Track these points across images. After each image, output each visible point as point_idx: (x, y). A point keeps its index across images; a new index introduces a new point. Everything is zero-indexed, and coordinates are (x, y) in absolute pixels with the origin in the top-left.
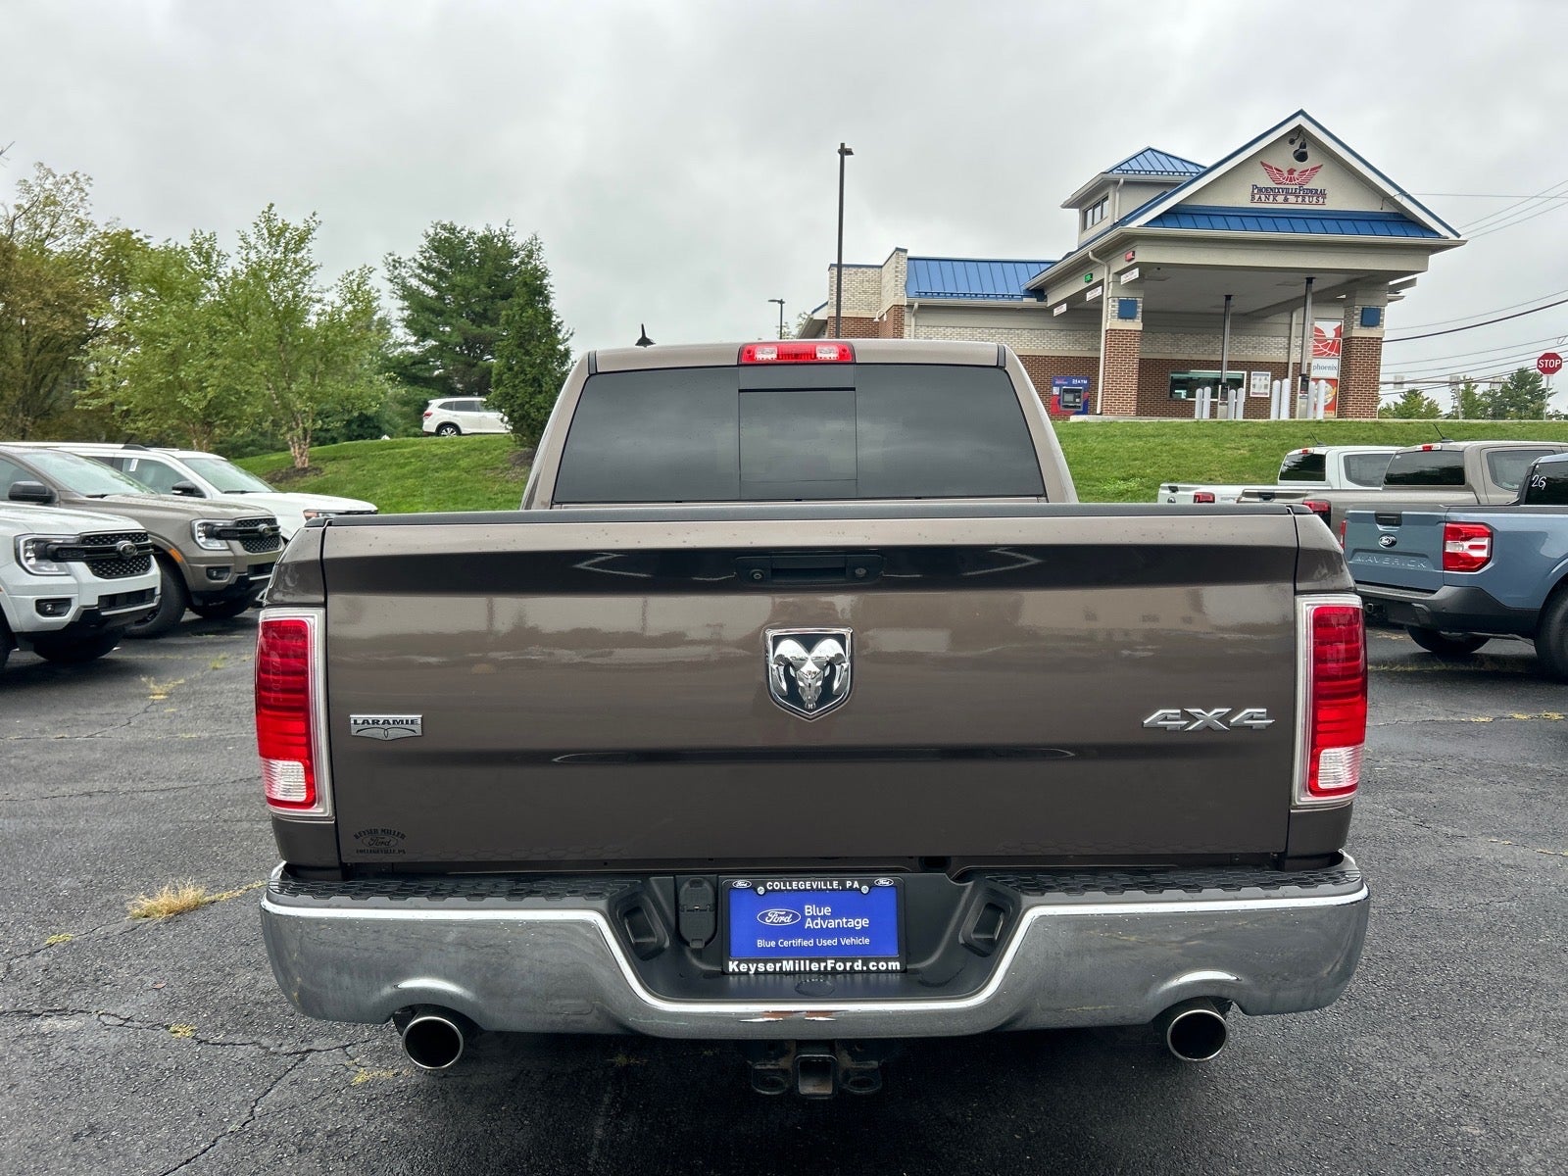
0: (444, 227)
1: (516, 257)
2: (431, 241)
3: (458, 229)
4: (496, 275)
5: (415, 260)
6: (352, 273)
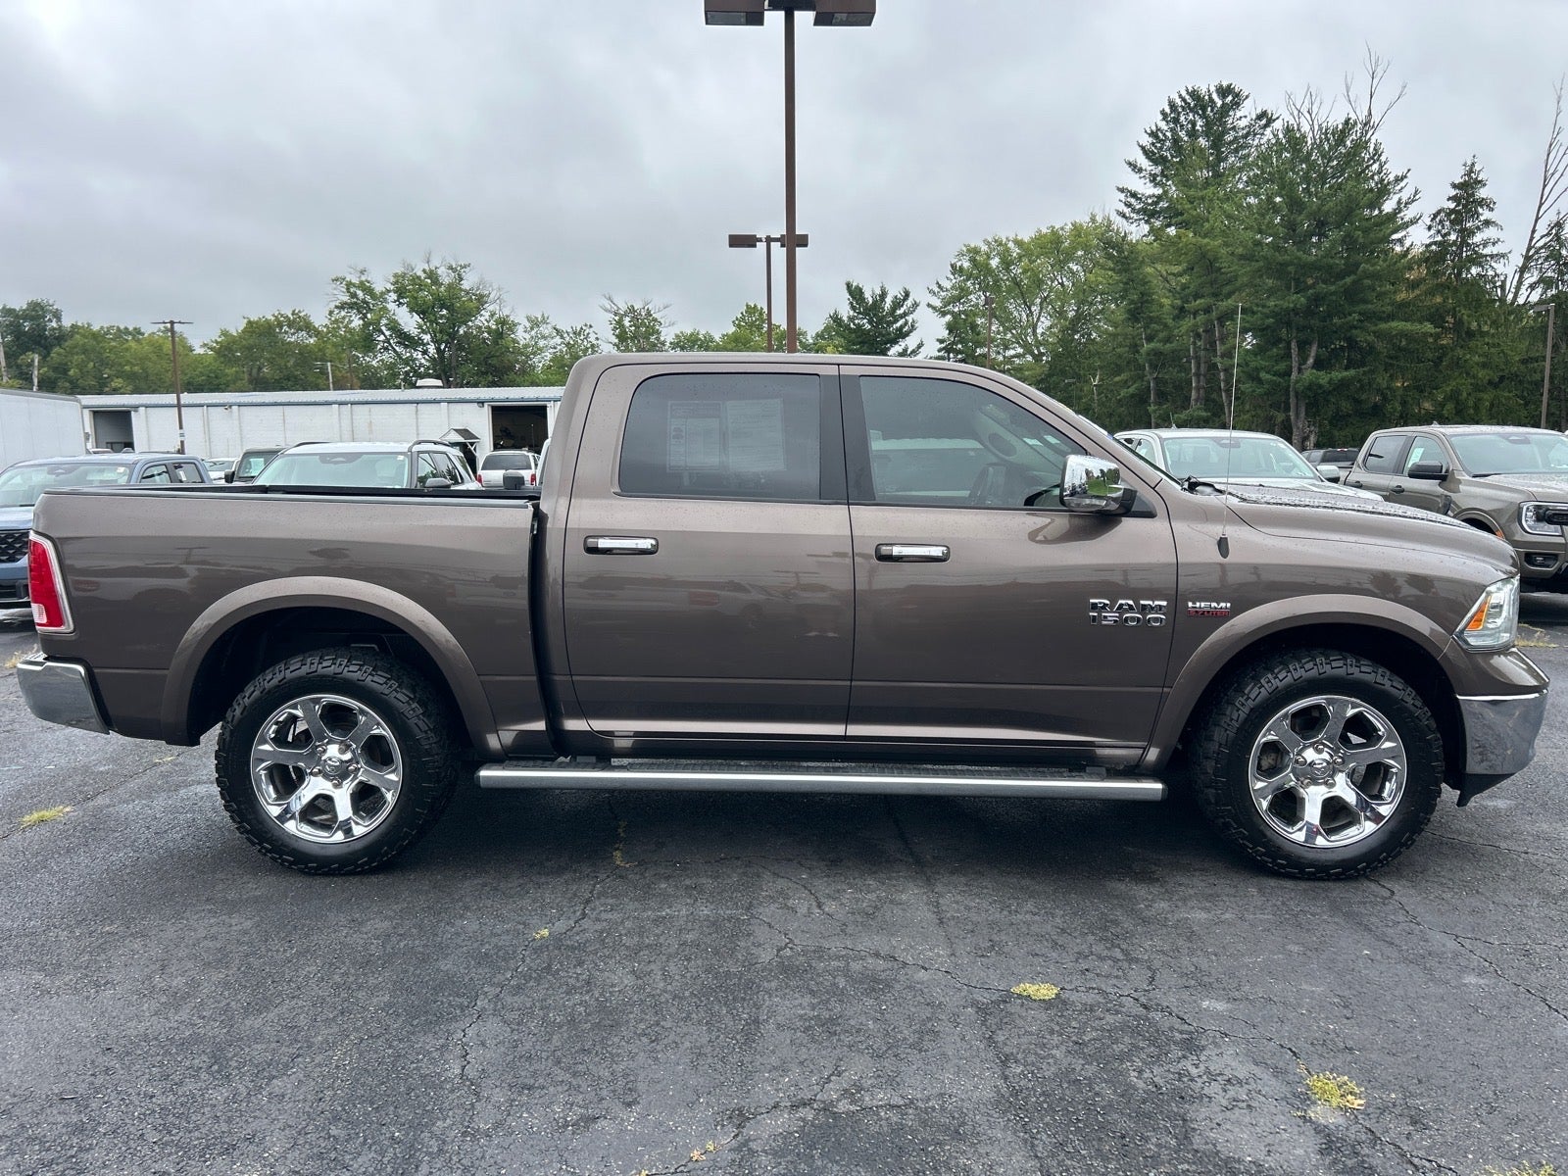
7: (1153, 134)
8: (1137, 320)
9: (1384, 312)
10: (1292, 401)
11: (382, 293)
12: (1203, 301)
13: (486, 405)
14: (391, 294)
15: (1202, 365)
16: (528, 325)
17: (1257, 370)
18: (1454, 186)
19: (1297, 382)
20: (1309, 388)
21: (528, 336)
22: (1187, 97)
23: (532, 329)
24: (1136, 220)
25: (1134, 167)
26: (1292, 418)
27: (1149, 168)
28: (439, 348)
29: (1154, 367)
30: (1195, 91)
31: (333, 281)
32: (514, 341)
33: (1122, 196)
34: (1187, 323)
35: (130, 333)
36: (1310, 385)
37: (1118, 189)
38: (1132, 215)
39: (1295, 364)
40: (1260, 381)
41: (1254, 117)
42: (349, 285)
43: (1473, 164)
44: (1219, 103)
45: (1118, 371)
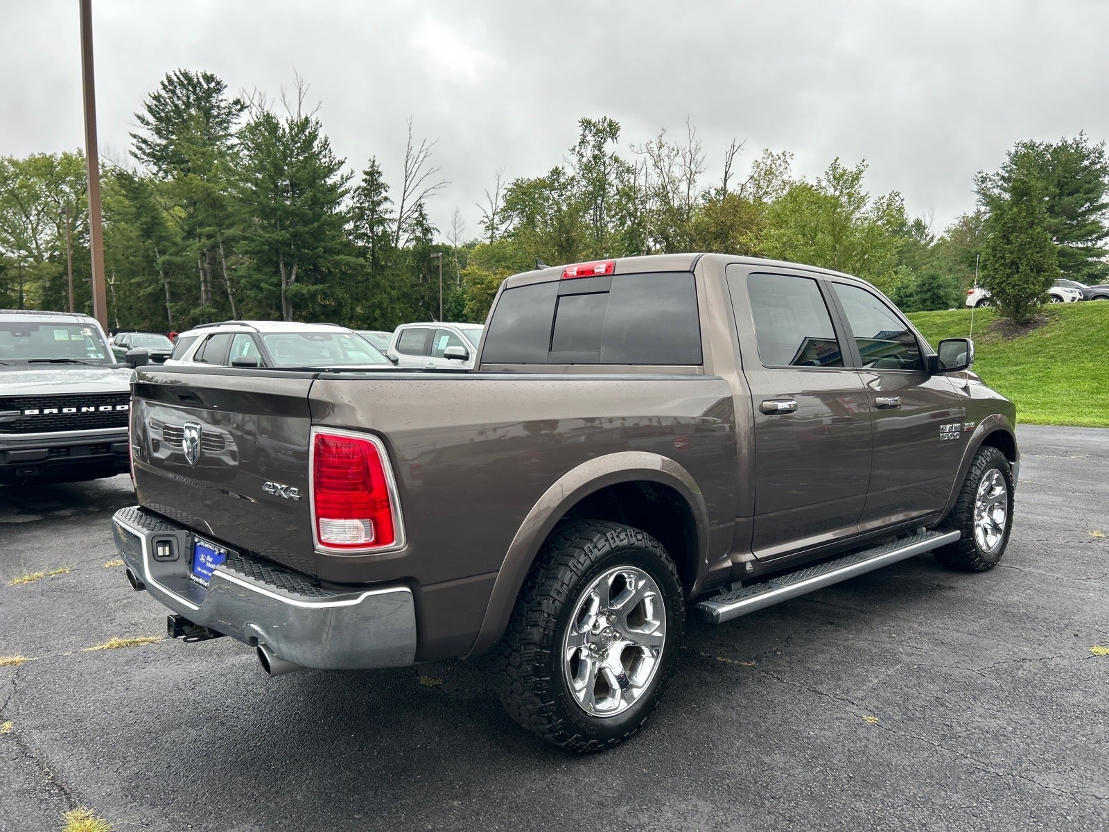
0: (1025, 146)
1: (1088, 159)
2: (1012, 159)
3: (1037, 145)
4: (1065, 177)
5: (998, 174)
6: (883, 198)
7: (156, 98)
8: (149, 237)
9: (336, 248)
10: (284, 303)
12: (211, 228)
15: (208, 275)
17: (259, 281)
18: (366, 173)
19: (286, 291)
20: (296, 295)
22: (181, 77)
24: (146, 161)
25: (142, 119)
26: (284, 315)
27: (154, 123)
29: (166, 274)
30: (186, 73)
33: (135, 141)
34: (196, 244)
36: (296, 293)
37: (131, 134)
38: (143, 156)
39: (283, 278)
40: (261, 289)
41: (232, 102)
43: (374, 162)
44: (205, 86)
45: (133, 274)
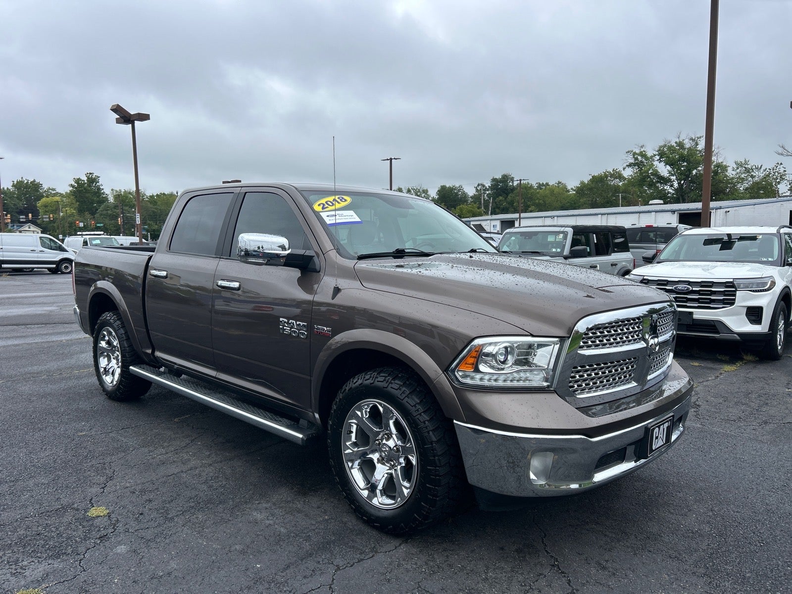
11: (652, 157)
13: (676, 213)
14: (657, 156)
16: (735, 166)
21: (734, 173)
23: (738, 168)
28: (680, 183)
31: (627, 152)
32: (726, 176)
35: (544, 185)
42: (635, 154)
